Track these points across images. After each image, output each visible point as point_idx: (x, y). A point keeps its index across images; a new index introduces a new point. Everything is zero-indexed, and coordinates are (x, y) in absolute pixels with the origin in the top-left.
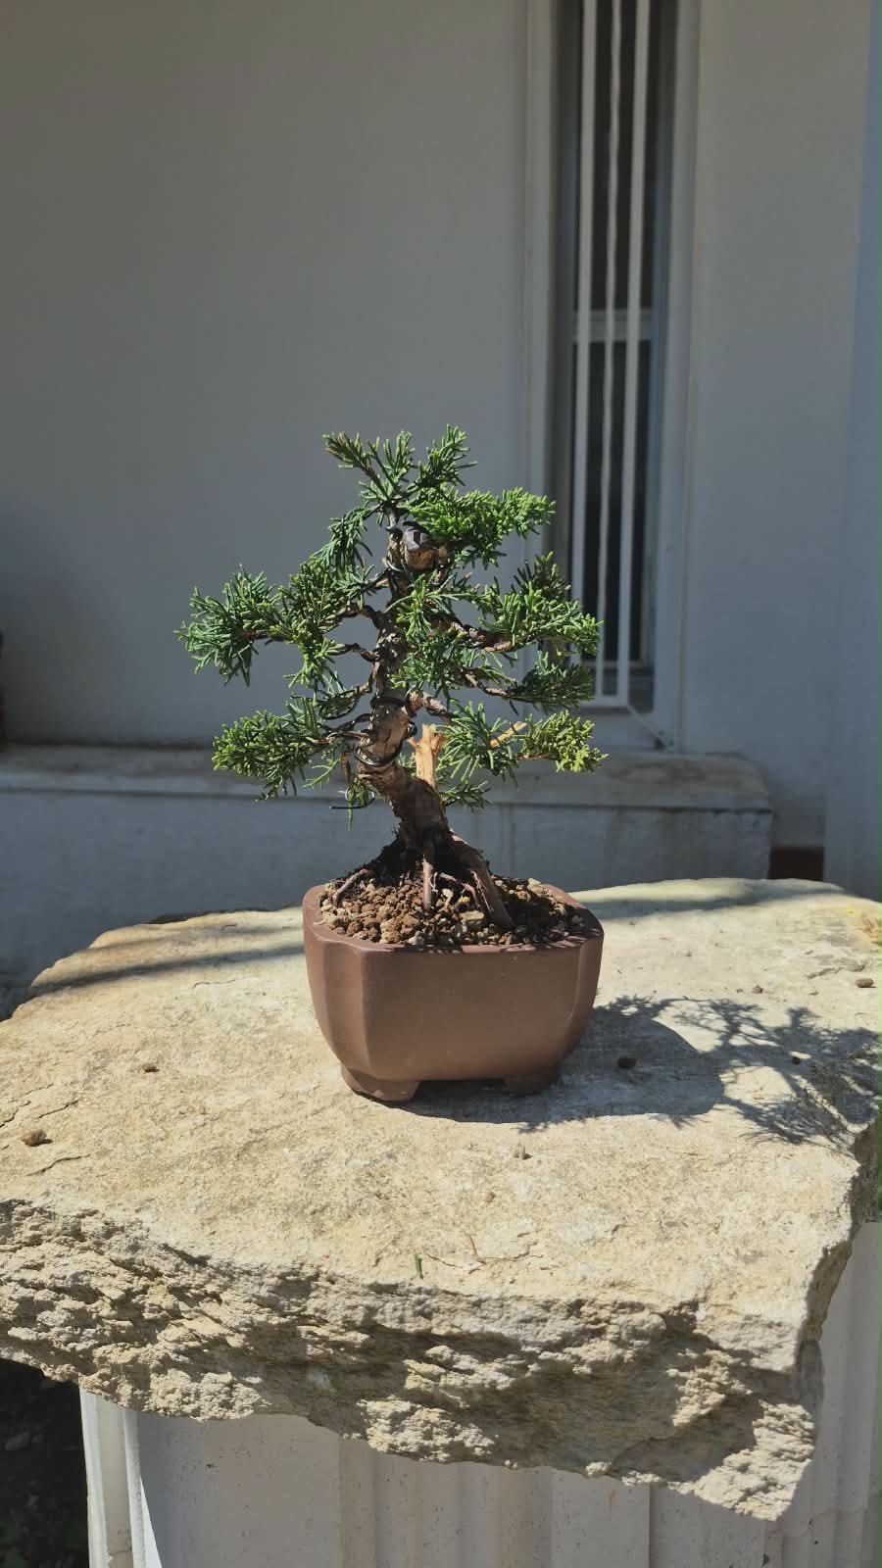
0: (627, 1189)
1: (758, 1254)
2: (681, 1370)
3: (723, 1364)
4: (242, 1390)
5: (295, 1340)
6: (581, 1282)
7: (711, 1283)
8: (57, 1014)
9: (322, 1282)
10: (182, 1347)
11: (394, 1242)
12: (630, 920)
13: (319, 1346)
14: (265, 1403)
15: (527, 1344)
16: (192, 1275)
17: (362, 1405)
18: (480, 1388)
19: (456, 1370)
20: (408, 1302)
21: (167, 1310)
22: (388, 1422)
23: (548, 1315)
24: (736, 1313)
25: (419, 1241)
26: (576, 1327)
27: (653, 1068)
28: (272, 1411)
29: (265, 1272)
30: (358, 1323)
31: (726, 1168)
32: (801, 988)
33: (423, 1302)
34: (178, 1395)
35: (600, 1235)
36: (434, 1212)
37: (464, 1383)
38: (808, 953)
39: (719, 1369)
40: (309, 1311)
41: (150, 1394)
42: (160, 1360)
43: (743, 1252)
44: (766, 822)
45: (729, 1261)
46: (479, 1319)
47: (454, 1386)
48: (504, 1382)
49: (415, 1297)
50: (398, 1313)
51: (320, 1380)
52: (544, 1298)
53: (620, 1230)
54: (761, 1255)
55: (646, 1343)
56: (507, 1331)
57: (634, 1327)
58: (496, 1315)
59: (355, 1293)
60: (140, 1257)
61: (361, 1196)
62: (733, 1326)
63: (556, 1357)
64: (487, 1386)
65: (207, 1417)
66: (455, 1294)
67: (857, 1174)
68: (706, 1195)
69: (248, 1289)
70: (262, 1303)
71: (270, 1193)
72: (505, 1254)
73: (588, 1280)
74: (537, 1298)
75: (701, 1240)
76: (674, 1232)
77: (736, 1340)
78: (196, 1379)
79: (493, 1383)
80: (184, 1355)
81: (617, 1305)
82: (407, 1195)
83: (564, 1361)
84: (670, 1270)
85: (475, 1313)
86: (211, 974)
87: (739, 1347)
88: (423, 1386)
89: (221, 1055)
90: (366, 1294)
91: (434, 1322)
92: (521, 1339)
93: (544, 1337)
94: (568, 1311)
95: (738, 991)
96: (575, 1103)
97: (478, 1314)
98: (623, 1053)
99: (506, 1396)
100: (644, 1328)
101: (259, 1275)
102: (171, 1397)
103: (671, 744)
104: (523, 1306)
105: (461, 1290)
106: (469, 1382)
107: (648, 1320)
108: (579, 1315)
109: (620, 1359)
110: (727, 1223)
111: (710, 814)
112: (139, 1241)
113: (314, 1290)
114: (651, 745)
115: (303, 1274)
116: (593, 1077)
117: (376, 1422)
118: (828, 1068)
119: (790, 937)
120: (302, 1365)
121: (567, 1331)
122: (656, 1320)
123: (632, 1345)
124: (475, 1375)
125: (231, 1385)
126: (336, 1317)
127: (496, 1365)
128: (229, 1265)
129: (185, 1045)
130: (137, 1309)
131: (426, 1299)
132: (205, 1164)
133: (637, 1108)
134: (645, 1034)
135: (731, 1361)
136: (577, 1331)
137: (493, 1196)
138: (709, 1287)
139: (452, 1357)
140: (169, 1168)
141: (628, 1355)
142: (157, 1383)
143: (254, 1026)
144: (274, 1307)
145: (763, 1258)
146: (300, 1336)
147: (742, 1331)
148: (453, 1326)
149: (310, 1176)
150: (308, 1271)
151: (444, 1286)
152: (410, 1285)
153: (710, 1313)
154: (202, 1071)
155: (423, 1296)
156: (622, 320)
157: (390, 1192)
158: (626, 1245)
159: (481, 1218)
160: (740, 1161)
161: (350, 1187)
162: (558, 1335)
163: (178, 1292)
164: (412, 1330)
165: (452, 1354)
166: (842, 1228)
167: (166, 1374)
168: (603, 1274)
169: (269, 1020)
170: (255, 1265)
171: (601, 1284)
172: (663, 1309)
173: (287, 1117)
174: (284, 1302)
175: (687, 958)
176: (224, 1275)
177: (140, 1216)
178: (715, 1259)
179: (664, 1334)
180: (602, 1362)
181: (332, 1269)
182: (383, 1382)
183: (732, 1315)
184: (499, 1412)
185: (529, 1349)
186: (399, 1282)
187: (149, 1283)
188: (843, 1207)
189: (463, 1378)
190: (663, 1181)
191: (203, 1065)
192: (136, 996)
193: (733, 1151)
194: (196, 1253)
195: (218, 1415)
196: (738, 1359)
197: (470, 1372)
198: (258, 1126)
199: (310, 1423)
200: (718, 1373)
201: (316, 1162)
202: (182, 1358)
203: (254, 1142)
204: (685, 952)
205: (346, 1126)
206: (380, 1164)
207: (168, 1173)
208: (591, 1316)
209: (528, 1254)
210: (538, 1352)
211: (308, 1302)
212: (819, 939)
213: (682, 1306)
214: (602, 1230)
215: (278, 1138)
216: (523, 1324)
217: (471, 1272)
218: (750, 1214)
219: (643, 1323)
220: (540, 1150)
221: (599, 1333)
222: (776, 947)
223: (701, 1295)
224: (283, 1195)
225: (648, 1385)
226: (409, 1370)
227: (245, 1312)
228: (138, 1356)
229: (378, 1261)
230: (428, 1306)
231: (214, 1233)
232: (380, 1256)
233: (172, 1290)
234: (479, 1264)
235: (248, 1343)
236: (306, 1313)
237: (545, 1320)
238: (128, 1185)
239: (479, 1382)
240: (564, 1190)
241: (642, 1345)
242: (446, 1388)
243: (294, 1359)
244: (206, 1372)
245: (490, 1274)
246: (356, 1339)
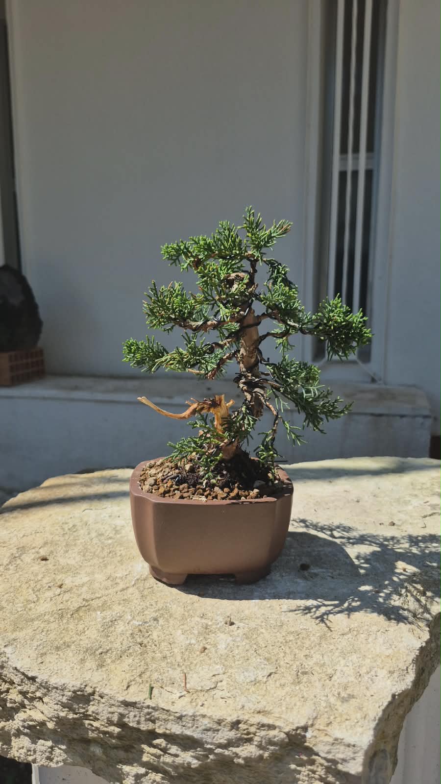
0: (284, 649)
1: (352, 696)
2: (298, 765)
3: (322, 765)
4: (57, 751)
5: (82, 727)
6: (241, 709)
7: (317, 715)
8: (8, 524)
9: (96, 697)
10: (26, 724)
11: (140, 676)
12: (330, 480)
13: (95, 732)
14: (70, 760)
15: (208, 743)
16: (29, 686)
17: (120, 767)
18: (182, 765)
19: (169, 754)
20: (142, 713)
21: (19, 703)
22: (133, 778)
23: (220, 728)
24: (330, 736)
25: (155, 676)
26: (236, 736)
27: (321, 570)
28: (73, 764)
29: (65, 688)
30: (115, 722)
31: (346, 637)
32: (417, 523)
33: (151, 714)
34: (24, 750)
35: (260, 678)
36: (170, 657)
37: (174, 762)
38: (425, 503)
39: (320, 767)
40: (90, 713)
41: (11, 748)
42: (16, 730)
43: (343, 694)
44: (429, 422)
45: (332, 700)
46: (180, 727)
47: (168, 763)
48: (195, 763)
49: (146, 710)
50: (137, 719)
51: (97, 750)
52: (218, 717)
53: (272, 676)
54: (353, 697)
55: (277, 748)
56: (196, 735)
57: (270, 739)
58: (190, 725)
59: (113, 705)
60: (5, 673)
61: (131, 644)
62: (327, 743)
63: (224, 752)
64: (186, 765)
65: (40, 764)
66: (168, 711)
67: (424, 644)
68: (329, 654)
69: (56, 697)
70: (64, 706)
71: (81, 640)
72: (202, 687)
73: (245, 708)
74: (214, 717)
75: (318, 685)
76: (305, 678)
77: (329, 752)
78: (34, 742)
79: (189, 764)
80: (27, 729)
81: (260, 725)
82: (158, 645)
83: (229, 755)
84: (295, 705)
85: (178, 723)
86: (96, 504)
87: (330, 757)
88: (151, 760)
89: (84, 552)
90: (119, 706)
91: (157, 725)
92: (204, 740)
93: (217, 740)
94: (231, 726)
95: (380, 524)
96: (269, 591)
97: (180, 723)
98: (305, 560)
99: (197, 770)
100: (276, 739)
101: (62, 690)
102: (21, 751)
103: (380, 380)
104: (206, 721)
105: (172, 709)
106: (177, 761)
107: (278, 735)
108: (238, 729)
109: (261, 757)
110: (338, 673)
111: (398, 418)
112: (5, 664)
113: (91, 701)
114: (370, 380)
115: (86, 691)
116: (284, 574)
117: (127, 777)
118: (423, 574)
119: (416, 492)
120: (88, 742)
121: (230, 738)
122: (283, 736)
123: (268, 749)
124: (179, 758)
125: (52, 748)
126: (104, 716)
127: (191, 753)
128: (46, 682)
129: (67, 545)
130: (4, 701)
131: (153, 712)
132: (52, 619)
133: (303, 596)
134: (321, 549)
135: (326, 764)
136: (236, 738)
137: (205, 649)
138: (316, 718)
139: (167, 746)
140: (32, 620)
141: (266, 755)
142: (15, 743)
143: (108, 535)
144: (71, 709)
145: (354, 700)
146: (85, 726)
147: (332, 747)
148: (166, 729)
149: (106, 631)
150: (89, 690)
151: (162, 705)
152: (144, 703)
153: (315, 734)
154: (72, 562)
155: (150, 710)
156: (356, 159)
157: (149, 642)
158: (273, 686)
159: (195, 662)
160: (355, 633)
161: (126, 638)
162: (225, 740)
163: (23, 694)
164: (144, 729)
165: (167, 744)
166: (407, 680)
167: (20, 738)
168: (254, 705)
169: (117, 532)
170: (60, 684)
171: (252, 711)
172: (286, 730)
173: (107, 592)
174: (75, 706)
175: (356, 503)
176: (45, 688)
177: (6, 650)
178: (324, 698)
179: (288, 744)
180: (250, 758)
181: (102, 690)
182: (131, 756)
183: (327, 737)
184: (195, 779)
185: (209, 746)
186: (137, 701)
187: (10, 687)
188: (411, 667)
189: (172, 759)
190: (307, 643)
191: (73, 559)
192: (50, 515)
193: (352, 626)
194: (30, 674)
195: (45, 764)
196: (330, 764)
197: (176, 756)
198: (88, 597)
199: (93, 774)
200: (319, 769)
201: (112, 622)
202: (26, 731)
203: (83, 606)
204: (356, 500)
205: (137, 599)
206: (148, 625)
207: (31, 623)
208: (244, 730)
209: (215, 688)
210: (214, 748)
211: (89, 707)
212: (433, 494)
213: (297, 728)
214: (261, 675)
215: (97, 604)
216: (205, 732)
217: (180, 697)
218: (353, 669)
219: (275, 737)
220: (241, 620)
221: (250, 740)
222: (408, 498)
223: (310, 723)
224: (87, 641)
225: (279, 773)
226: (144, 751)
227: (55, 710)
228: (5, 726)
229: (128, 687)
230: (153, 716)
231: (42, 663)
232: (130, 684)
233: (21, 692)
234: (186, 693)
235: (56, 727)
236: (88, 713)
237: (218, 730)
238: (6, 630)
239: (181, 762)
240: (247, 647)
241: (274, 749)
242: (164, 763)
243: (83, 738)
244: (39, 739)
245: (190, 700)
246: (114, 731)
